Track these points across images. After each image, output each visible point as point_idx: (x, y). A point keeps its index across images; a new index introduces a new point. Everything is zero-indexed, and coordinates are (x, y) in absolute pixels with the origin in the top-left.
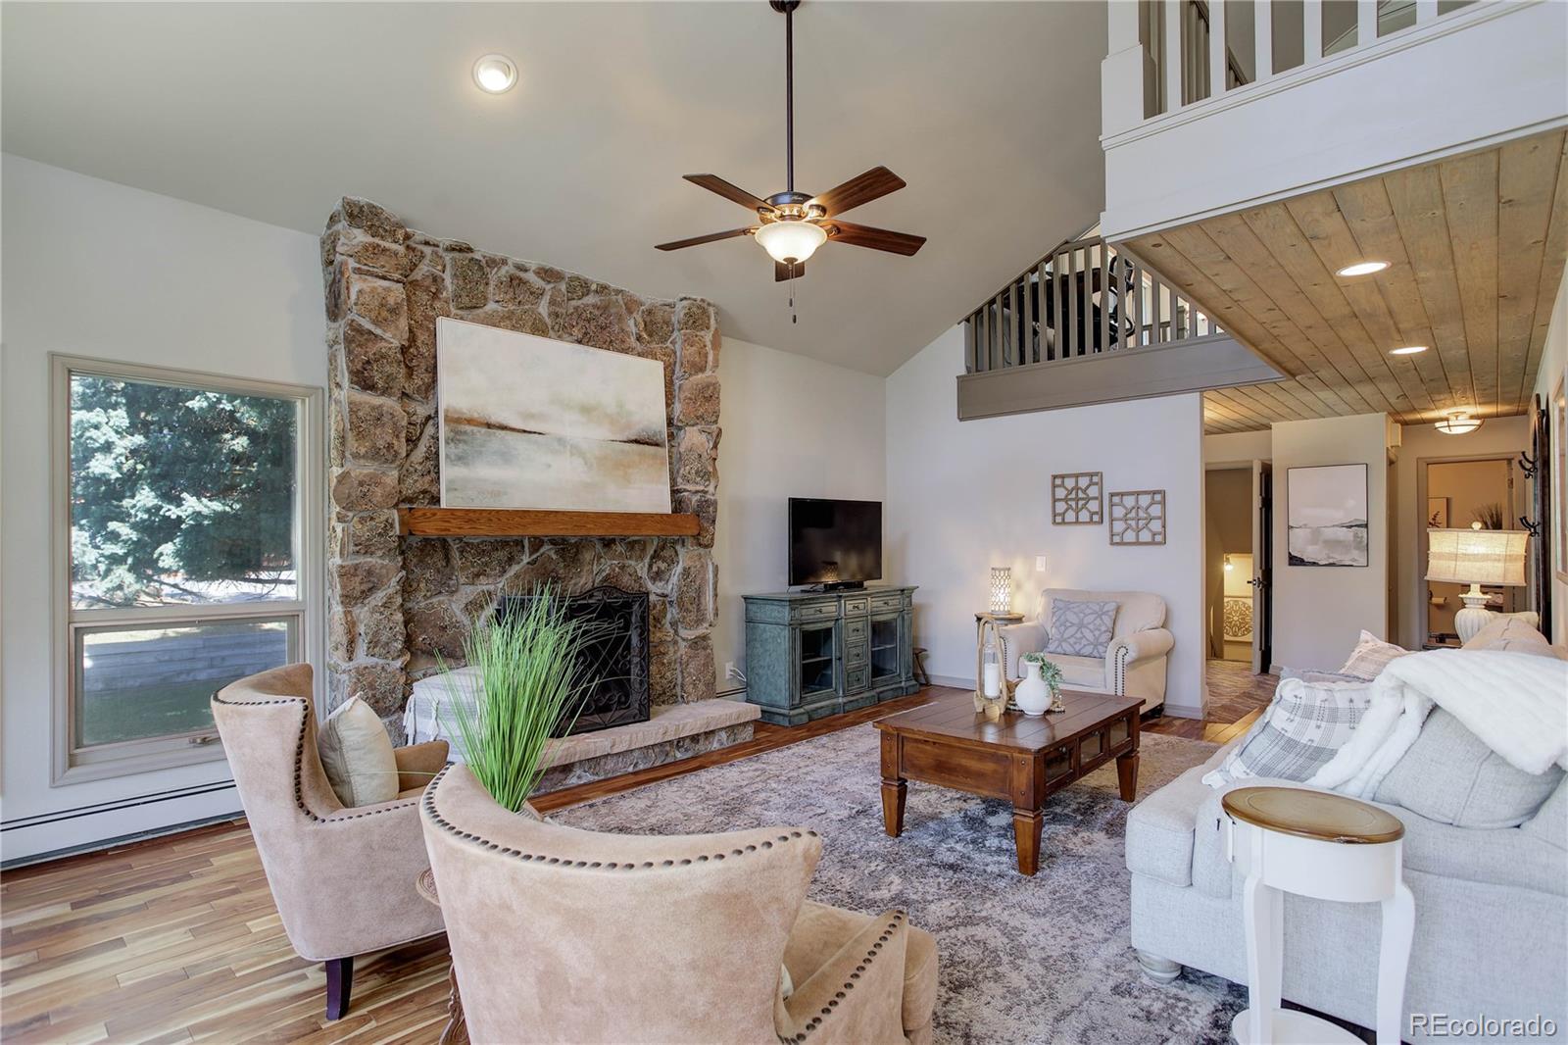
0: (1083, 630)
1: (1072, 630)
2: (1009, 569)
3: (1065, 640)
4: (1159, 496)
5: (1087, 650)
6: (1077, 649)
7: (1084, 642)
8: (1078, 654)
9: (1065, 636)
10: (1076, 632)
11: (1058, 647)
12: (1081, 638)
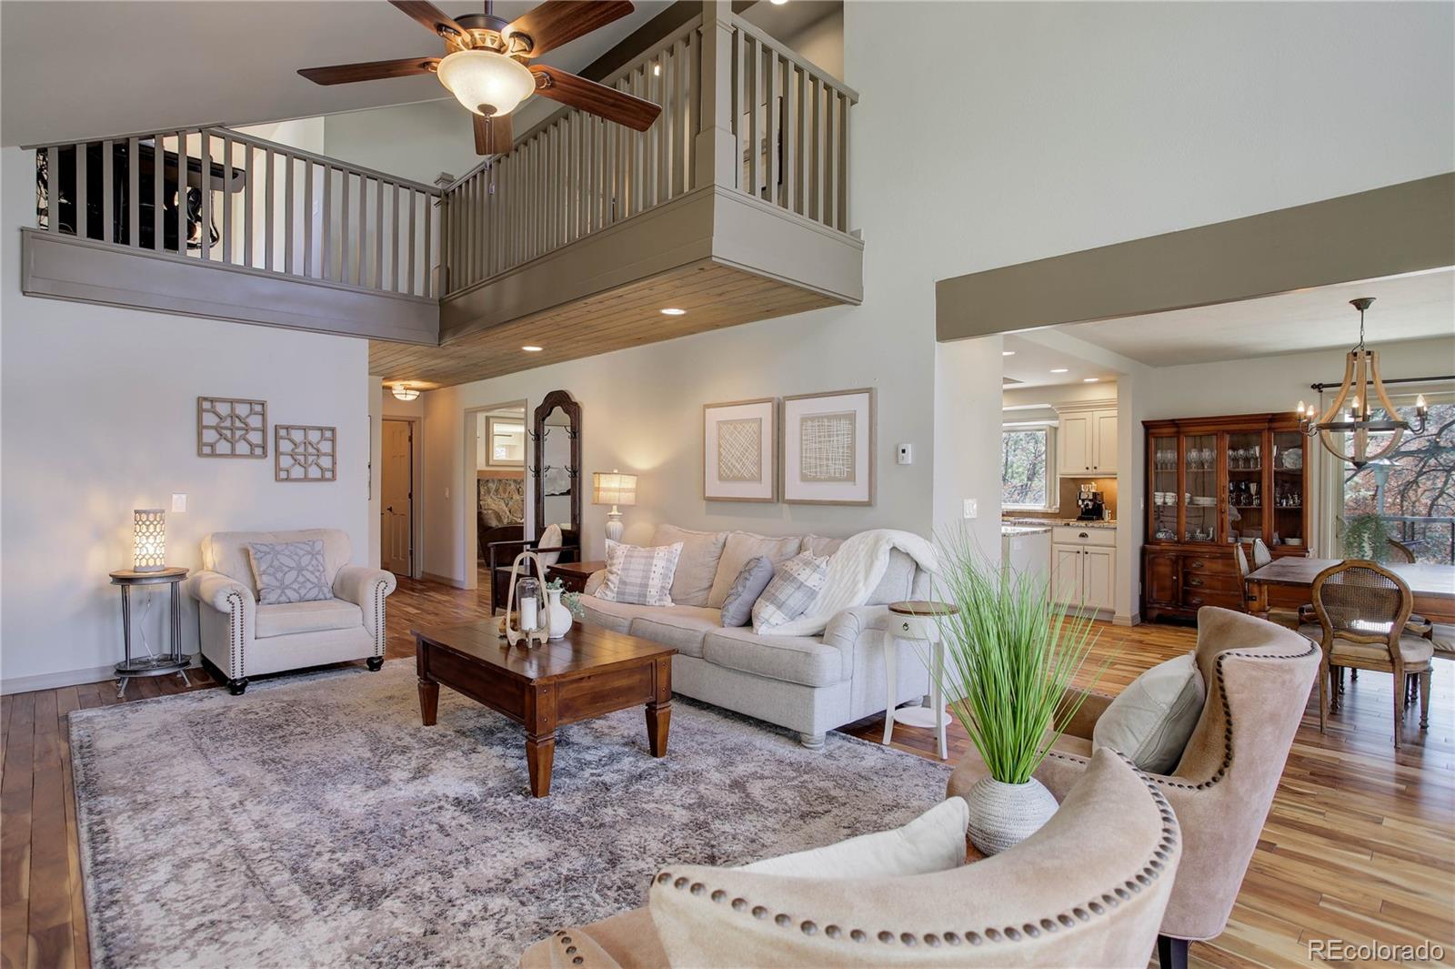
0: (303, 572)
1: (293, 575)
2: (163, 511)
3: (287, 587)
4: (330, 433)
5: (312, 594)
6: (302, 594)
7: (309, 585)
8: (302, 600)
9: (287, 582)
10: (298, 576)
11: (280, 596)
12: (304, 582)
